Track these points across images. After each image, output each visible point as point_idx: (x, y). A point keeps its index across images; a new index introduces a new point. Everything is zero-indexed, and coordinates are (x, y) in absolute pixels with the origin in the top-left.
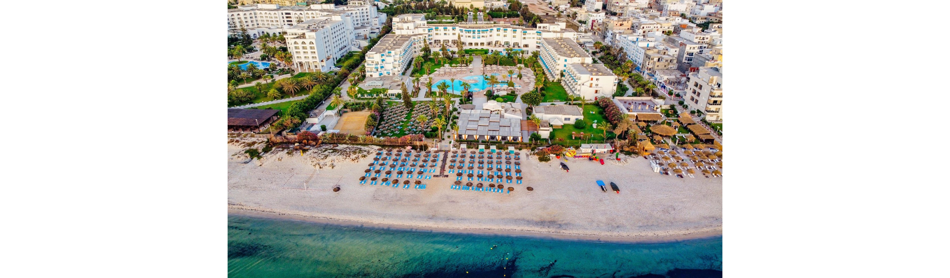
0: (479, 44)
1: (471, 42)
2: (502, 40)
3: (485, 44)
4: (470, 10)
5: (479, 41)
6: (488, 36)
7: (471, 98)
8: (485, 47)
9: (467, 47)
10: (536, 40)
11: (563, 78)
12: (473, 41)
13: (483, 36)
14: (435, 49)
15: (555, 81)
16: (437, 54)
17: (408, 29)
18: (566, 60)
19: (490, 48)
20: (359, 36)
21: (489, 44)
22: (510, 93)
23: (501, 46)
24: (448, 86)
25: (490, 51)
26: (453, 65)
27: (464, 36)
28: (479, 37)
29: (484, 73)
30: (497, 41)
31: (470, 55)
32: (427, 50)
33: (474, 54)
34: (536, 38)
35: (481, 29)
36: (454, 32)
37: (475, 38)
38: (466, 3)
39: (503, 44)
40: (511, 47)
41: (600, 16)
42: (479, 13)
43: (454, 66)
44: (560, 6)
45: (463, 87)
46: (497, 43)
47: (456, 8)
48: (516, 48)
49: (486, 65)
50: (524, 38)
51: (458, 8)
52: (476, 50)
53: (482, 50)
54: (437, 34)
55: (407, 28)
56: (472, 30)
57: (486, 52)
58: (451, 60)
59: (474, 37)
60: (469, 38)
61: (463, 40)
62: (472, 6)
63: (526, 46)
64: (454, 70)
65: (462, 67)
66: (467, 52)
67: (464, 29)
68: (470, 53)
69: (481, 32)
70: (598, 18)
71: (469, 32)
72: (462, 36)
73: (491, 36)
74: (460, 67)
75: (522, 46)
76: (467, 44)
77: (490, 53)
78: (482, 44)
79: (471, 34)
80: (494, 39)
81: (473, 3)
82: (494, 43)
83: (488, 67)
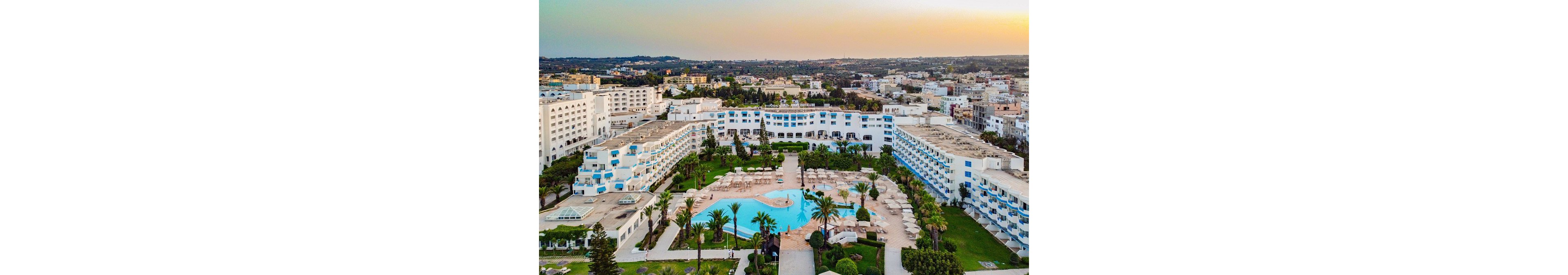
0: (794, 135)
1: (781, 132)
2: (830, 129)
3: (804, 134)
4: (784, 97)
5: (795, 130)
6: (808, 123)
7: (775, 254)
8: (803, 140)
9: (776, 140)
10: (883, 129)
11: (967, 200)
12: (786, 130)
13: (799, 124)
14: (725, 142)
15: (949, 204)
16: (727, 149)
17: (688, 113)
18: (968, 164)
19: (811, 141)
20: (621, 124)
21: (809, 135)
22: (864, 236)
23: (828, 138)
24: (727, 220)
25: (811, 146)
26: (749, 169)
27: (772, 123)
28: (794, 124)
29: (803, 185)
30: (822, 131)
31: (781, 151)
32: (710, 143)
33: (787, 150)
34: (883, 126)
35: (797, 114)
36: (757, 118)
37: (788, 126)
38: (778, 91)
39: (831, 135)
40: (844, 139)
41: (960, 100)
42: (793, 100)
43: (751, 171)
44: (894, 93)
45: (758, 224)
46: (822, 134)
47: (766, 94)
48: (852, 142)
49: (805, 168)
50: (865, 126)
51: (768, 94)
52: (790, 144)
53: (799, 143)
54: (732, 121)
55: (686, 112)
56: (783, 114)
57: (806, 146)
58: (745, 160)
59: (786, 125)
60: (780, 126)
61: (769, 128)
62: (785, 94)
63: (868, 138)
64: (750, 178)
65: (765, 173)
66: (775, 146)
67: (771, 114)
68: (779, 148)
69: (797, 118)
70: (959, 102)
71: (779, 118)
72: (768, 123)
73: (812, 123)
74: (761, 173)
75: (862, 138)
76: (776, 135)
77: (810, 151)
78: (799, 135)
79: (782, 121)
80: (817, 127)
81: (786, 90)
82: (816, 134)
83: (811, 172)
